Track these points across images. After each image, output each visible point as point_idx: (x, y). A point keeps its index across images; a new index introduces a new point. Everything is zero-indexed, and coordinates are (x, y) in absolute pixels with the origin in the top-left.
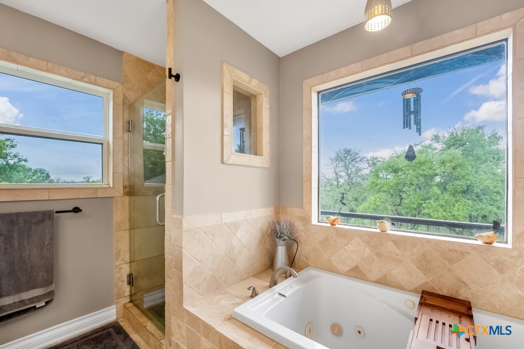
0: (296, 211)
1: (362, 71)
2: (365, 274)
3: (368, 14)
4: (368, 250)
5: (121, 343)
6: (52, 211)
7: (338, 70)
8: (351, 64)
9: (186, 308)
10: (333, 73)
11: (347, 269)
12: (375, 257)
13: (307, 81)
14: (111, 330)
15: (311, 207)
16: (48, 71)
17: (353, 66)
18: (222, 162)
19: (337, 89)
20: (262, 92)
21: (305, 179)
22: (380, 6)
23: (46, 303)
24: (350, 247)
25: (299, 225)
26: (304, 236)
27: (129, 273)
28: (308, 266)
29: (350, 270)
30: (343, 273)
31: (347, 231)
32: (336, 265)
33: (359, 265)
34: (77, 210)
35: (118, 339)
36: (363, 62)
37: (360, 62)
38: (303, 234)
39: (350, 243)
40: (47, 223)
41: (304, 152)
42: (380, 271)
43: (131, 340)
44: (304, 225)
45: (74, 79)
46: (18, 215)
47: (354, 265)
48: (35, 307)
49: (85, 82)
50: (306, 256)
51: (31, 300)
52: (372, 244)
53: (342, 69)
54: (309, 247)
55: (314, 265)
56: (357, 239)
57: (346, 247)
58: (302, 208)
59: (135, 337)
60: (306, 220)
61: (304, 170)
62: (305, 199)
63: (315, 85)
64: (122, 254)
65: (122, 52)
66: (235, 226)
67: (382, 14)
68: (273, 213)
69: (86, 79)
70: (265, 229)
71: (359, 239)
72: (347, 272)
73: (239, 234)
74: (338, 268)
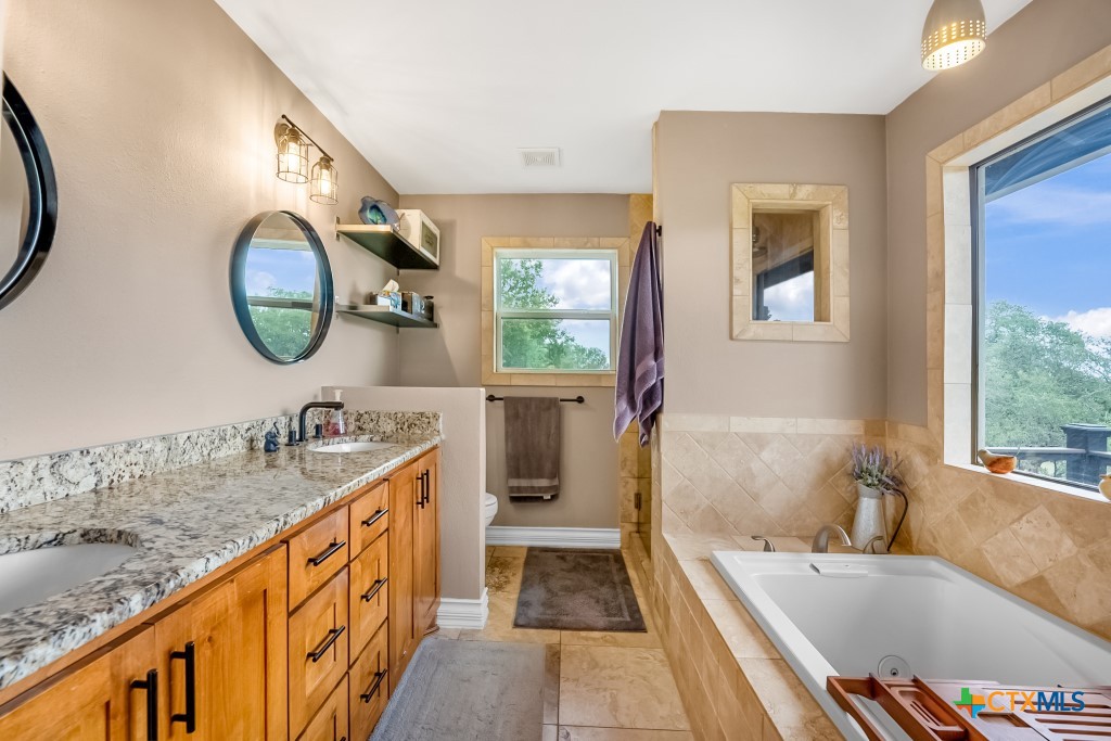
0: (914, 433)
1: (1053, 102)
2: (1063, 601)
3: (928, 43)
4: (1068, 543)
5: (614, 571)
6: (556, 399)
7: (996, 115)
8: (1025, 94)
9: (665, 535)
10: (986, 123)
11: (1019, 579)
12: (1089, 565)
13: (932, 153)
14: (610, 556)
15: (942, 426)
16: (554, 247)
17: (1031, 96)
18: (731, 338)
19: (1018, 150)
20: (826, 203)
21: (930, 364)
22: (954, 25)
23: (552, 497)
24: (1024, 528)
25: (919, 462)
26: (929, 488)
27: (636, 491)
28: (933, 553)
29: (1024, 584)
30: (1008, 586)
31: (1019, 488)
32: (994, 566)
33: (1046, 575)
34: (580, 400)
35: (614, 567)
36: (1054, 80)
37: (1048, 84)
38: (927, 483)
39: (1024, 518)
40: (553, 411)
41: (930, 305)
42: (1101, 602)
43: (626, 573)
44: (929, 464)
45: (578, 248)
46: (531, 399)
47: (1034, 572)
48: (542, 497)
49: (589, 248)
50: (932, 533)
51: (540, 489)
52: (1080, 530)
53: (1006, 110)
54: (939, 514)
55: (947, 556)
56: (1042, 510)
57: (1014, 526)
58: (925, 426)
59: (632, 573)
60: (934, 452)
61: (929, 344)
62: (931, 409)
63: (949, 160)
64: (628, 463)
65: (629, 196)
66: (759, 441)
67: (959, 38)
68: (862, 432)
69: (589, 245)
70: (835, 459)
71: (1047, 513)
72: (1018, 586)
73: (766, 455)
74: (998, 574)
